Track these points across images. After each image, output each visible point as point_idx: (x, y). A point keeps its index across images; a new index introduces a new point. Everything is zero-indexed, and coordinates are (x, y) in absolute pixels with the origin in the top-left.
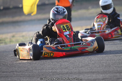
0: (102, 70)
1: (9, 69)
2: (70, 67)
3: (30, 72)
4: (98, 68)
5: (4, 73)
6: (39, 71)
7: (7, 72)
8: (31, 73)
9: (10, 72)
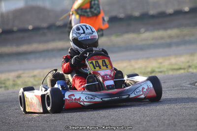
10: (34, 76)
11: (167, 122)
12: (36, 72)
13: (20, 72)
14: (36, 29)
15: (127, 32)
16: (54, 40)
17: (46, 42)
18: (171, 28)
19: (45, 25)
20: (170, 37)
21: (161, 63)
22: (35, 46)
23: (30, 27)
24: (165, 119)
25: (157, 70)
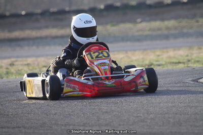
0: (168, 131)
1: (11, 123)
2: (114, 123)
3: (47, 130)
4: (160, 126)
5: (4, 130)
6: (63, 128)
7: (8, 128)
8: (49, 131)
9: (14, 128)
10: (28, 65)
11: (171, 120)
12: (30, 60)
13: (13, 59)
14: (29, 15)
15: (123, 22)
16: (47, 27)
17: (40, 28)
18: (168, 19)
19: (39, 11)
20: (168, 28)
21: (158, 56)
22: (28, 33)
23: (23, 13)
24: (169, 118)
25: (155, 63)
